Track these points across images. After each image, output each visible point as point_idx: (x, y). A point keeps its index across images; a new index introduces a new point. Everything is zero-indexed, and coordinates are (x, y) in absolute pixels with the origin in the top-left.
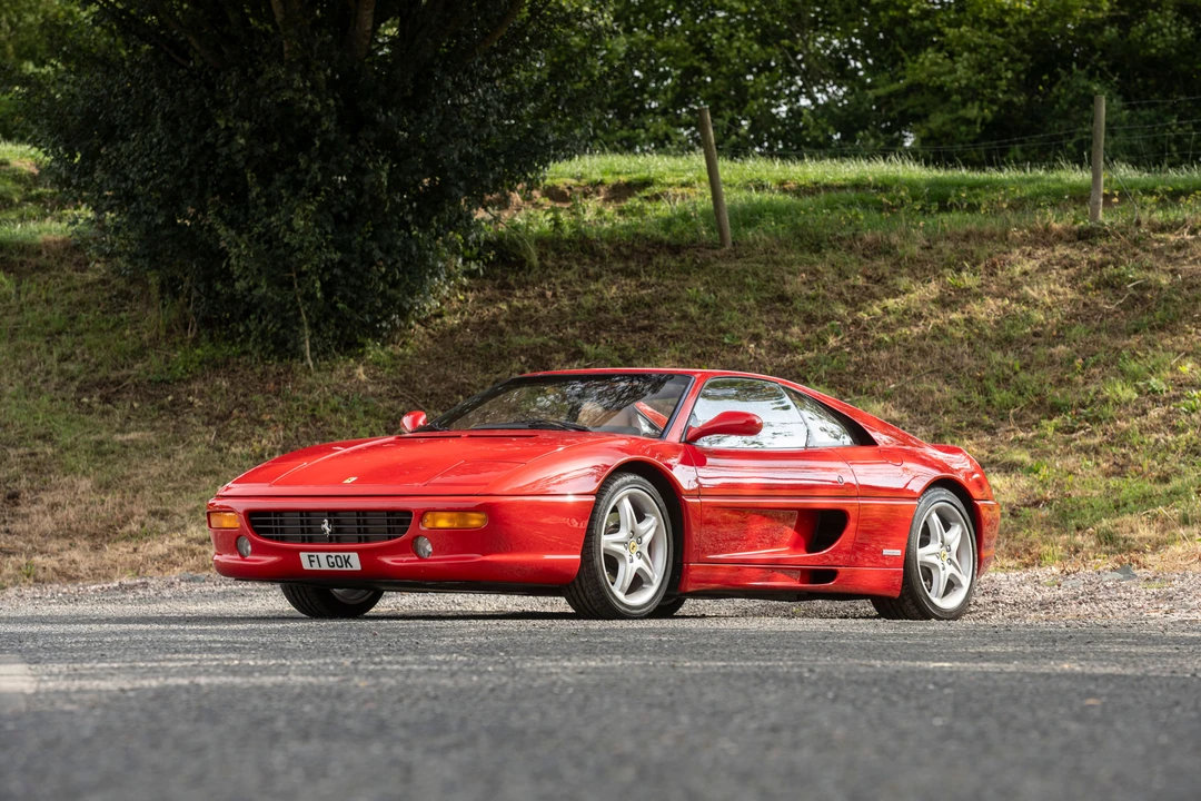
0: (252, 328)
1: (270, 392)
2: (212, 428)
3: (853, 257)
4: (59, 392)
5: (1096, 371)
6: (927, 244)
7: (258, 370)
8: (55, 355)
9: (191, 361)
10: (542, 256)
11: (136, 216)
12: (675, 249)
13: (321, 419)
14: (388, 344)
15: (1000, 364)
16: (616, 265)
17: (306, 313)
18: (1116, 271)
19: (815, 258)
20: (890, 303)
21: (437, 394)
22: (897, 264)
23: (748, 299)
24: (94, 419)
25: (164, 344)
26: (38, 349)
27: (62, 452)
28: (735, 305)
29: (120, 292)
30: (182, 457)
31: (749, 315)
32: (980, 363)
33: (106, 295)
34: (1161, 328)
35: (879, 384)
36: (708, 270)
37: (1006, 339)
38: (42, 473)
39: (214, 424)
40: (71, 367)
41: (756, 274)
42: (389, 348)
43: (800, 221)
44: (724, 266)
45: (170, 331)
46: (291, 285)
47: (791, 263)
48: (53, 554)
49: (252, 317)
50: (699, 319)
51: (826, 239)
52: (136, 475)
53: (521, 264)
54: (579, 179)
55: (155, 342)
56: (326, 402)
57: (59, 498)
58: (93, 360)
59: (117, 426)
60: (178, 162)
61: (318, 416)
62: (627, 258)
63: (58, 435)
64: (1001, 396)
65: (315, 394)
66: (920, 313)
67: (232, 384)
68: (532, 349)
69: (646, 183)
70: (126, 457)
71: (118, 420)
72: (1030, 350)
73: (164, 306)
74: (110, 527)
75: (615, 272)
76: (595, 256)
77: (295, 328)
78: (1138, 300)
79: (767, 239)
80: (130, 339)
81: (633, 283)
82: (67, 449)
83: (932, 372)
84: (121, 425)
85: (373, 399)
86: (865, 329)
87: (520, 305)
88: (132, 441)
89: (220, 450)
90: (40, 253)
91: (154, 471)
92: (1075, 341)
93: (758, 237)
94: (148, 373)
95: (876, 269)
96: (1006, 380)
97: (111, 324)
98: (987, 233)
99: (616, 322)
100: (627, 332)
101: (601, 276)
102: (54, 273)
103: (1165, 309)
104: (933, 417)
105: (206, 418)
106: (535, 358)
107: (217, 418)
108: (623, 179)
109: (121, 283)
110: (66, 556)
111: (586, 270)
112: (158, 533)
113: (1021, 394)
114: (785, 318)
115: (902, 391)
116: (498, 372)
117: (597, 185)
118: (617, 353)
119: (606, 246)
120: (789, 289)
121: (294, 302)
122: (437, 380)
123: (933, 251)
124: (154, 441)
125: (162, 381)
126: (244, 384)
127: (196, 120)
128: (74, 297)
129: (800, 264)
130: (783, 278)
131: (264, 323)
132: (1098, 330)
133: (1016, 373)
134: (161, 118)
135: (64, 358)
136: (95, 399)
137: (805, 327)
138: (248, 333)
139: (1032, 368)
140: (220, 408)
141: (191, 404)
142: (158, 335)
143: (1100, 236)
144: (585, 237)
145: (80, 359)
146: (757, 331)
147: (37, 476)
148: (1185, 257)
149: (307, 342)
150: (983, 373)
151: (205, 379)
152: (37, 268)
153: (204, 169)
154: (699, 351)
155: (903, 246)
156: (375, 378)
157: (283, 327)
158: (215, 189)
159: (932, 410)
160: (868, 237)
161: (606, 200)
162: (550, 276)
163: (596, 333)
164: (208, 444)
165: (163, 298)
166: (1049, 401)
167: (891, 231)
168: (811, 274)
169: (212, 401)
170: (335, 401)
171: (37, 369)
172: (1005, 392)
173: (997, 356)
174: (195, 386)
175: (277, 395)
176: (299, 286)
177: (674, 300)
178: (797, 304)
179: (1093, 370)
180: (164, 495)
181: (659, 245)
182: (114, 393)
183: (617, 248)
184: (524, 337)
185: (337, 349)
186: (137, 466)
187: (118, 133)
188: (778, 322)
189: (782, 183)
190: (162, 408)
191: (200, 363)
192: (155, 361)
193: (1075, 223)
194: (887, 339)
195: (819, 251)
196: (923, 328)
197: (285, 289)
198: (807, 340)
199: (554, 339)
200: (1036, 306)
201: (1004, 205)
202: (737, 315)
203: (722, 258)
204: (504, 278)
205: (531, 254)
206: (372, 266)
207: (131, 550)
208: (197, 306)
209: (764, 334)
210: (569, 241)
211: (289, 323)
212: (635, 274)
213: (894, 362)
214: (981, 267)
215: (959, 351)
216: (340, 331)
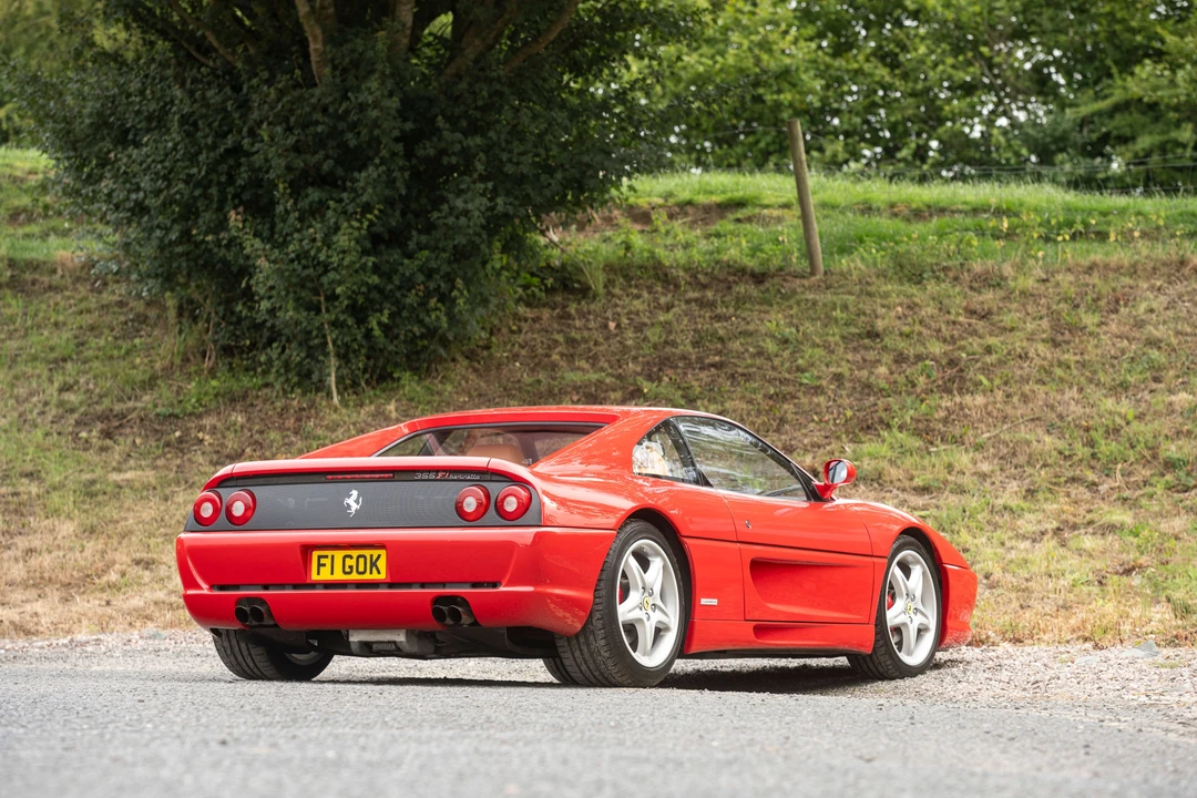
0: (274, 356)
1: (289, 429)
3: (957, 289)
4: (55, 426)
6: (1044, 276)
7: (278, 404)
8: (56, 385)
9: (206, 394)
10: (609, 284)
11: (148, 230)
12: (759, 278)
14: (425, 379)
15: (1110, 413)
16: (692, 295)
17: (334, 342)
19: (914, 290)
20: (993, 341)
22: (1007, 298)
23: (834, 335)
24: (91, 456)
25: (178, 373)
26: (39, 376)
27: (48, 492)
28: (817, 341)
29: (138, 316)
31: (833, 352)
32: (1088, 410)
33: (122, 318)
35: (971, 432)
36: (792, 302)
37: (1121, 384)
38: (22, 515)
40: (71, 397)
41: (845, 307)
42: (427, 383)
43: (901, 249)
44: (811, 296)
45: (186, 360)
46: (318, 311)
47: (886, 295)
48: (15, 606)
49: (275, 345)
50: (776, 356)
51: (928, 268)
52: (126, 519)
53: (585, 292)
54: (665, 198)
55: (168, 371)
57: (36, 543)
58: (97, 390)
59: (114, 464)
60: (194, 170)
62: (704, 287)
63: (47, 473)
64: (1107, 447)
66: (1026, 354)
67: (249, 419)
68: (586, 387)
69: (740, 204)
70: (118, 499)
71: (117, 457)
72: (1148, 397)
73: (180, 332)
74: (88, 576)
75: (688, 302)
76: (669, 284)
77: (321, 358)
79: (863, 267)
80: (141, 368)
81: (707, 315)
82: (55, 489)
83: (1033, 420)
84: (119, 463)
86: (962, 371)
87: (578, 337)
88: (128, 481)
90: (54, 271)
91: (147, 515)
93: (852, 265)
94: (156, 406)
95: (983, 303)
96: (1117, 431)
97: (123, 351)
98: (1112, 265)
99: (684, 357)
100: (694, 369)
101: (673, 306)
102: (67, 293)
104: (1029, 470)
105: (215, 457)
106: (589, 396)
107: (227, 457)
108: (716, 199)
109: (139, 306)
110: (28, 608)
111: (656, 299)
112: (139, 584)
113: (1133, 447)
114: (871, 355)
115: (996, 441)
117: (684, 205)
118: (680, 393)
119: (681, 273)
120: (880, 325)
121: (320, 329)
123: (1048, 284)
124: (153, 481)
125: (170, 415)
126: (262, 420)
127: (216, 123)
128: (88, 320)
129: (897, 296)
130: (874, 311)
131: (287, 351)
133: (1128, 423)
134: (179, 121)
135: (66, 388)
136: (94, 433)
137: (894, 368)
138: (270, 362)
139: (1148, 418)
140: (231, 445)
141: (201, 441)
142: (172, 364)
144: (660, 263)
145: (83, 390)
146: (839, 370)
147: (15, 517)
149: (333, 375)
150: (1091, 423)
151: (219, 413)
152: (50, 288)
153: (223, 179)
154: (772, 392)
155: (1015, 279)
157: (307, 357)
158: (236, 201)
159: (1029, 463)
160: (977, 266)
161: (694, 222)
162: (616, 305)
163: (660, 370)
165: (180, 323)
166: (1163, 455)
167: (1004, 261)
168: (909, 307)
169: (224, 437)
171: (35, 399)
172: (1114, 444)
173: (1109, 403)
174: (208, 422)
175: (296, 433)
176: (328, 311)
177: (750, 334)
178: (887, 341)
180: (152, 542)
181: (741, 272)
182: (117, 427)
183: (694, 276)
184: (580, 373)
185: (367, 383)
186: (129, 509)
187: (130, 137)
188: (865, 360)
189: (892, 205)
190: (168, 444)
191: (216, 396)
192: (165, 392)
194: (985, 381)
195: (919, 283)
196: (1027, 370)
197: (312, 313)
198: (895, 382)
199: (612, 375)
200: (1159, 348)
201: (1137, 234)
202: (819, 352)
203: (810, 288)
204: (564, 307)
205: (597, 281)
206: (409, 290)
207: (104, 603)
208: (216, 333)
209: (847, 374)
210: (640, 267)
211: (314, 351)
212: (712, 305)
213: (990, 408)
214: (1102, 303)
215: (1067, 396)
216: (372, 362)
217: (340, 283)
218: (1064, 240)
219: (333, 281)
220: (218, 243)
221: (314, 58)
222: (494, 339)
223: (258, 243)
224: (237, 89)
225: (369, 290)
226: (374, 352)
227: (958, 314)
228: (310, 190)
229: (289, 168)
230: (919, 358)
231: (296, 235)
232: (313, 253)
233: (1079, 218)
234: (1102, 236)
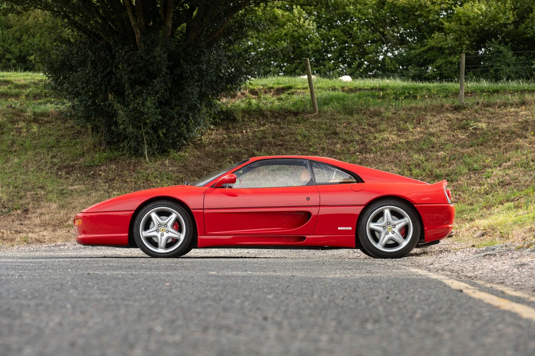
0: (125, 145)
2: (107, 184)
3: (365, 117)
4: (50, 170)
5: (454, 162)
6: (395, 112)
7: (127, 161)
8: (50, 156)
9: (102, 158)
10: (243, 117)
11: (81, 101)
12: (296, 114)
13: (150, 180)
14: (179, 152)
15: (417, 159)
17: (146, 139)
18: (466, 123)
19: (350, 117)
20: (377, 135)
21: (196, 171)
22: (382, 120)
23: (322, 134)
24: (62, 180)
25: (92, 151)
26: (44, 153)
27: (47, 194)
28: (316, 136)
29: (78, 131)
30: (93, 195)
31: (321, 140)
32: (409, 158)
33: (73, 132)
34: (481, 145)
36: (307, 122)
37: (421, 149)
38: (39, 202)
39: (108, 183)
40: (55, 160)
41: (326, 124)
43: (346, 103)
44: (314, 120)
45: (95, 146)
46: (140, 129)
47: (340, 119)
48: (36, 233)
49: (126, 141)
50: (302, 141)
51: (355, 110)
52: (74, 202)
53: (235, 120)
54: (264, 86)
55: (89, 151)
56: (152, 174)
57: (43, 211)
58: (64, 158)
59: (70, 183)
60: (96, 80)
61: (149, 179)
62: (277, 117)
63: (47, 187)
64: (415, 171)
65: (148, 171)
66: (388, 139)
67: (117, 167)
68: (235, 153)
69: (290, 88)
70: (72, 196)
71: (71, 181)
73: (93, 137)
74: (61, 222)
75: (271, 123)
76: (264, 117)
77: (142, 145)
78: (474, 134)
79: (332, 110)
80: (79, 150)
81: (278, 127)
82: (50, 192)
83: (390, 162)
84: (72, 183)
85: (170, 173)
86: (366, 145)
87: (232, 136)
88: (75, 189)
89: (109, 193)
90: (49, 116)
91: (81, 201)
92: (447, 150)
93: (328, 109)
94: (85, 163)
95: (373, 121)
96: (419, 165)
97: (73, 144)
98: (418, 107)
99: (269, 142)
100: (273, 146)
101: (265, 125)
102: (53, 124)
103: (484, 137)
105: (105, 180)
106: (236, 157)
107: (110, 180)
108: (281, 86)
109: (78, 128)
110: (41, 233)
111: (260, 122)
113: (424, 171)
114: (335, 140)
116: (221, 162)
117: (270, 89)
119: (269, 113)
120: (338, 130)
121: (141, 135)
122: (196, 166)
123: (396, 115)
124: (84, 189)
125: (90, 166)
126: (122, 167)
127: (104, 64)
128: (61, 133)
129: (344, 120)
130: (336, 125)
131: (130, 143)
132: (457, 145)
133: (423, 163)
134: (90, 63)
135: (53, 157)
136: (63, 173)
137: (342, 145)
138: (124, 147)
139: (430, 160)
140: (111, 176)
141: (101, 175)
142: (90, 148)
143: (463, 109)
144: (261, 109)
145: (59, 157)
146: (323, 146)
147: (36, 202)
148: (494, 117)
149: (146, 151)
150: (410, 163)
151: (107, 165)
152: (48, 122)
153: (106, 83)
154: (300, 154)
155: (385, 113)
156: (172, 165)
157: (137, 145)
158: (111, 91)
160: (372, 109)
161: (274, 94)
162: (246, 125)
163: (261, 147)
164: (105, 190)
165: (93, 133)
166: (434, 174)
167: (381, 106)
168: (348, 123)
169: (108, 173)
170: (155, 174)
171: (43, 161)
172: (418, 170)
173: (416, 156)
174: (102, 168)
175: (133, 171)
176: (144, 129)
177: (293, 134)
178: (340, 136)
179: (453, 162)
181: (289, 112)
182: (71, 170)
183: (273, 114)
184: (233, 148)
185: (158, 153)
186: (75, 199)
187: (74, 69)
188: (332, 142)
189: (343, 88)
190: (89, 176)
191: (105, 159)
192: (88, 158)
193: (453, 103)
194: (374, 149)
195: (352, 115)
196: (388, 145)
197: (138, 129)
198: (343, 150)
199: (244, 149)
200: (434, 136)
201: (427, 96)
202: (316, 140)
203: (314, 117)
204: (228, 125)
205: (239, 116)
206: (172, 121)
207: (67, 231)
208: (105, 137)
209: (326, 147)
210: (254, 111)
211: (140, 143)
212: (279, 124)
213: (375, 158)
214: (415, 121)
215: (402, 153)
216: (159, 146)
217: (148, 119)
218: (402, 99)
219: (145, 118)
220: (105, 105)
221: (137, 40)
222: (203, 137)
223: (119, 105)
224: (111, 51)
225: (158, 121)
226: (160, 142)
227: (365, 126)
228: (137, 86)
229: (129, 79)
230: (351, 141)
231: (132, 102)
232: (138, 108)
233: (407, 91)
234: (415, 97)
